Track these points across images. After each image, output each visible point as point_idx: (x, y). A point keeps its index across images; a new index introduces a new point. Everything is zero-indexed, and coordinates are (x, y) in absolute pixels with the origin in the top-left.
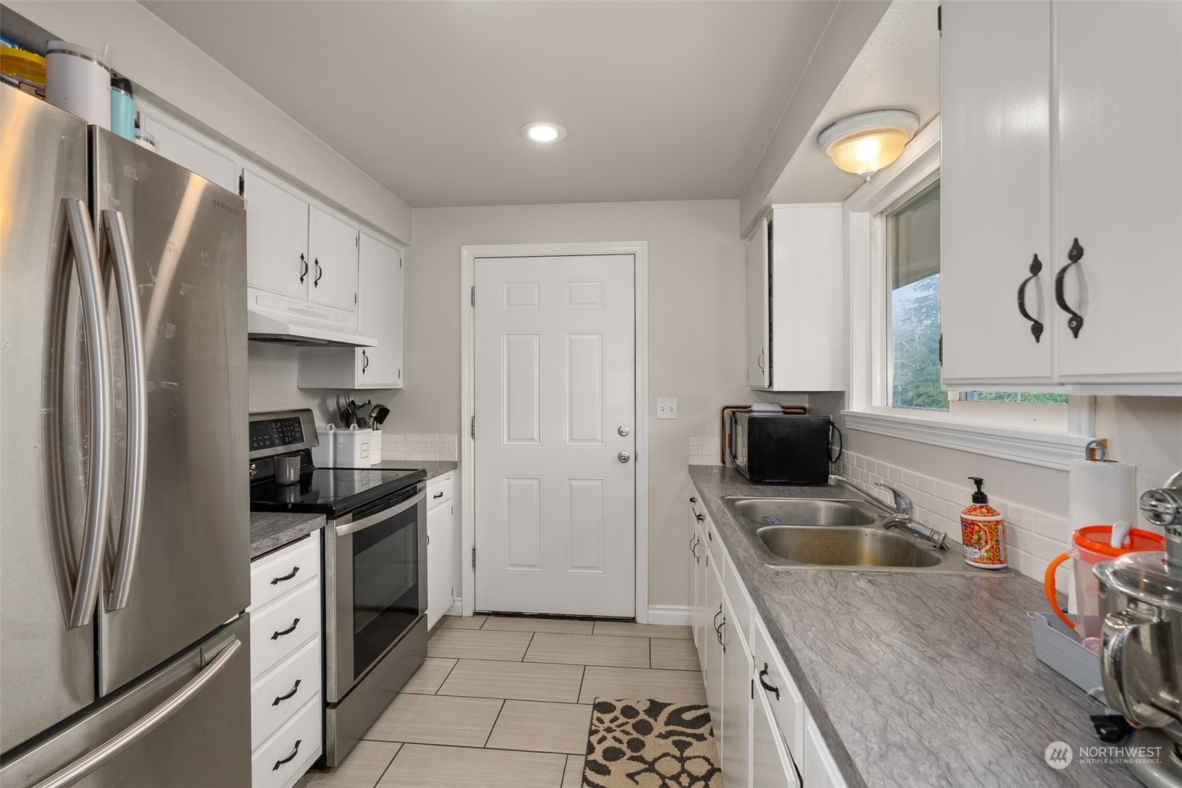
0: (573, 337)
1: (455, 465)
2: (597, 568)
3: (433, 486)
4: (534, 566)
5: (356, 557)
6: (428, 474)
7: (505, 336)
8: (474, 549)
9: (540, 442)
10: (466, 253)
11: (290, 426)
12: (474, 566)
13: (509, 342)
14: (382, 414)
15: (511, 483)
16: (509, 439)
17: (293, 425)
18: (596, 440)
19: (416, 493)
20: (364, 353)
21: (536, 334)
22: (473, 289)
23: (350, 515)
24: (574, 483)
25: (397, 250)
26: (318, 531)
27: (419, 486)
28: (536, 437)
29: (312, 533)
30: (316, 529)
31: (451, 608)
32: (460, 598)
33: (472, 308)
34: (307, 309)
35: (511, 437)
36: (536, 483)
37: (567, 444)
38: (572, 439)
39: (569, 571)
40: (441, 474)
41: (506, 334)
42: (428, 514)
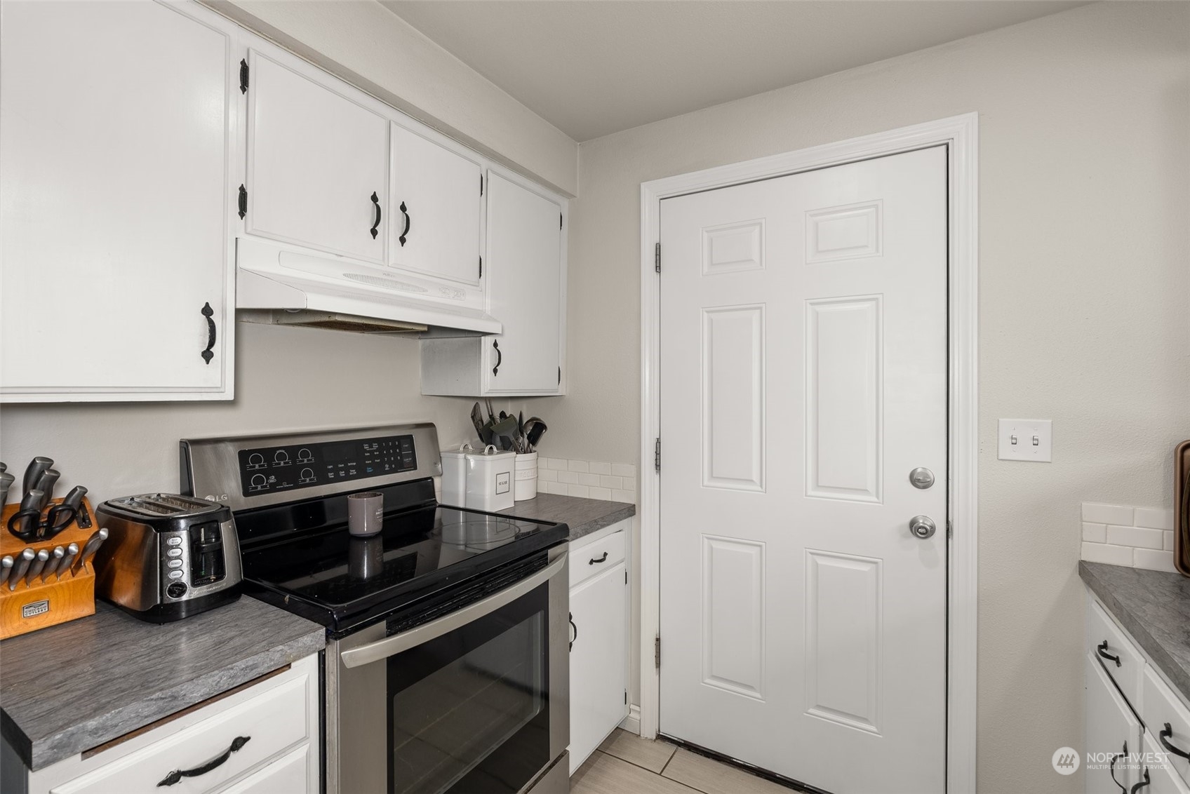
0: (819, 308)
1: (630, 511)
2: (865, 720)
3: (579, 551)
4: (750, 687)
5: (397, 696)
6: (572, 531)
7: (705, 314)
8: (658, 640)
9: (761, 486)
10: (650, 192)
11: (394, 447)
12: (658, 665)
13: (711, 321)
14: (538, 429)
15: (714, 546)
16: (712, 477)
17: (399, 447)
18: (865, 491)
19: (547, 564)
20: (495, 345)
21: (755, 308)
22: (658, 248)
23: (383, 624)
24: (822, 561)
25: (555, 203)
26: (314, 657)
27: (551, 552)
28: (756, 477)
29: (293, 665)
30: (314, 652)
31: (625, 720)
32: (637, 708)
33: (656, 275)
34: (384, 277)
35: (714, 476)
36: (754, 551)
37: (810, 493)
38: (818, 486)
39: (811, 711)
40: (603, 526)
41: (707, 312)
42: (573, 594)
